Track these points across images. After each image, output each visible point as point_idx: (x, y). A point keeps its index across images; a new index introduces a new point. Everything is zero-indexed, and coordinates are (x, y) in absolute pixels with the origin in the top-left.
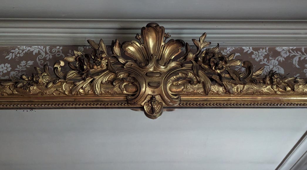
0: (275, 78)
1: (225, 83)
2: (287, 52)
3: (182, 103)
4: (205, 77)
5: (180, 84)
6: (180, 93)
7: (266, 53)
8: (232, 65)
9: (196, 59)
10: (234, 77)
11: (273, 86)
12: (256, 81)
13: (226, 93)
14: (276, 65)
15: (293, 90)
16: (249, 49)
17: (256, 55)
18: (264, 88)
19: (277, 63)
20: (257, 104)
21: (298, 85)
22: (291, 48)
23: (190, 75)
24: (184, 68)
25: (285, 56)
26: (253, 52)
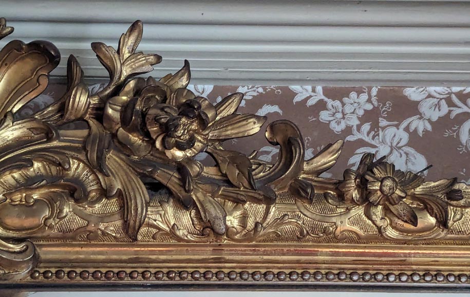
0: (377, 179)
1: (199, 195)
2: (443, 102)
3: (42, 270)
4: (127, 174)
5: (36, 201)
6: (34, 233)
7: (369, 107)
8: (229, 132)
9: (99, 113)
10: (234, 173)
11: (373, 210)
12: (309, 191)
13: (202, 234)
14: (400, 145)
15: (443, 223)
16: (314, 91)
17: (334, 111)
18: (341, 214)
19: (405, 137)
20: (315, 274)
21: (461, 207)
22: (456, 89)
23: (76, 168)
24: (55, 143)
25: (435, 116)
26: (326, 103)
